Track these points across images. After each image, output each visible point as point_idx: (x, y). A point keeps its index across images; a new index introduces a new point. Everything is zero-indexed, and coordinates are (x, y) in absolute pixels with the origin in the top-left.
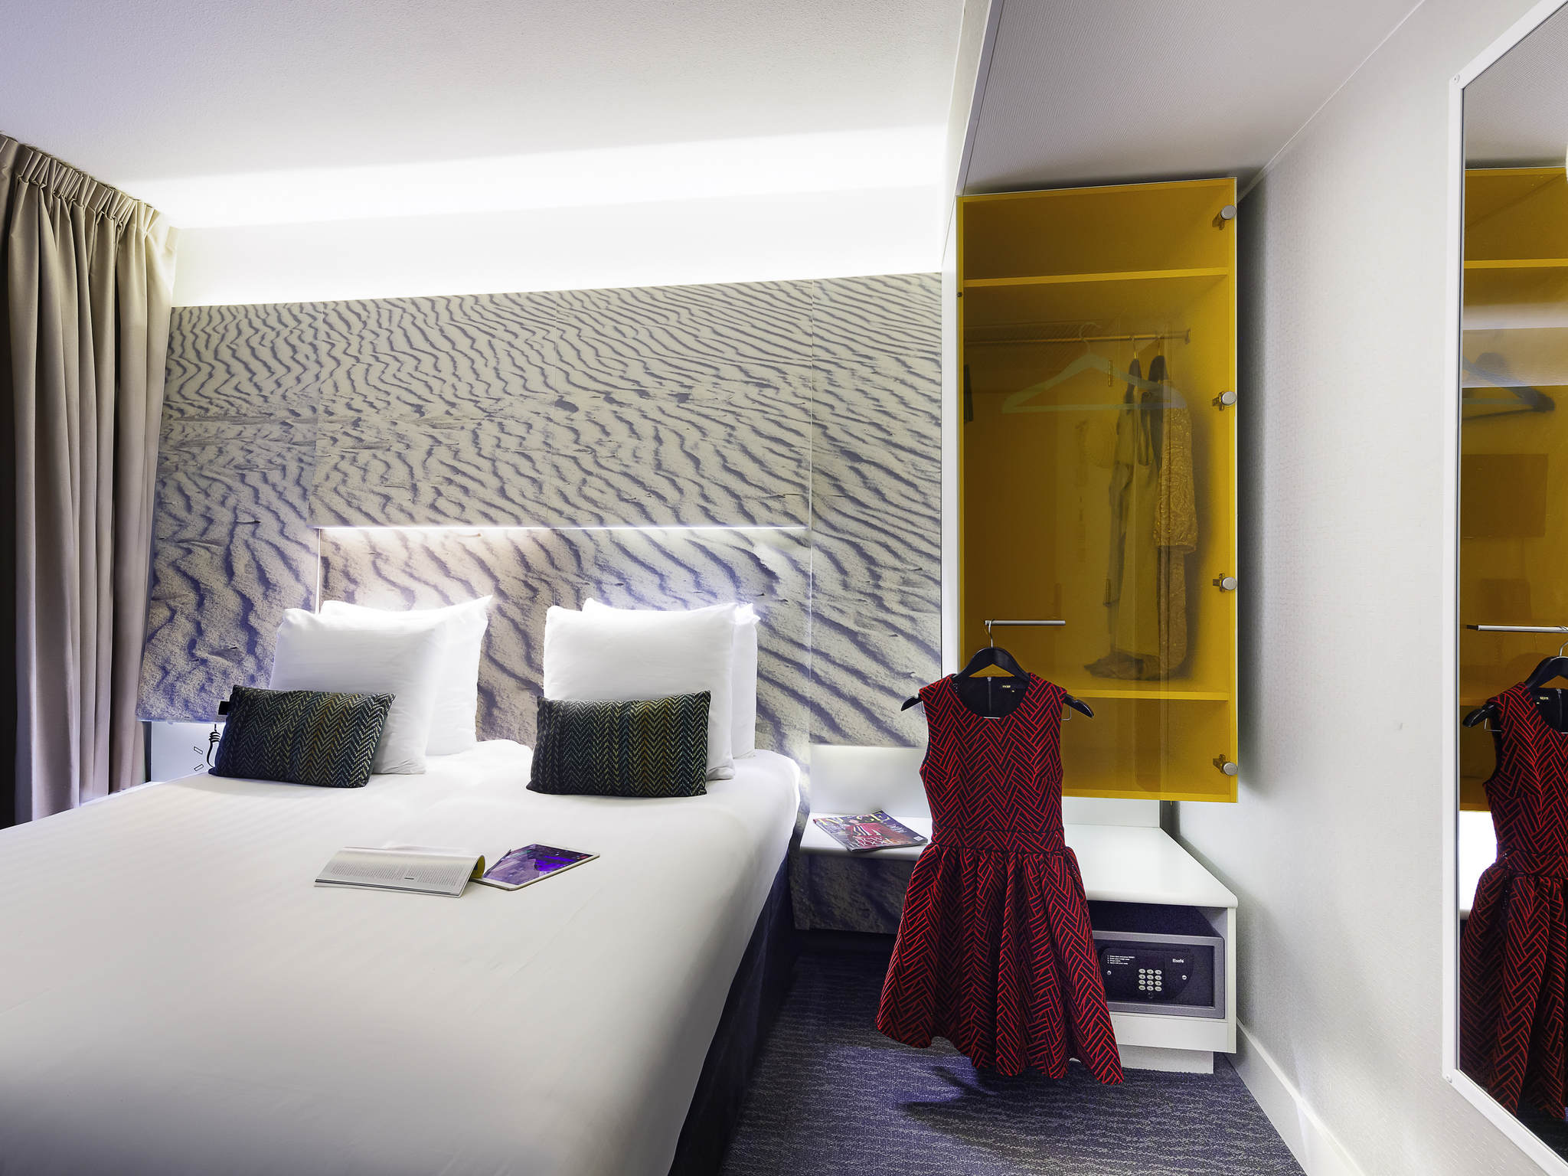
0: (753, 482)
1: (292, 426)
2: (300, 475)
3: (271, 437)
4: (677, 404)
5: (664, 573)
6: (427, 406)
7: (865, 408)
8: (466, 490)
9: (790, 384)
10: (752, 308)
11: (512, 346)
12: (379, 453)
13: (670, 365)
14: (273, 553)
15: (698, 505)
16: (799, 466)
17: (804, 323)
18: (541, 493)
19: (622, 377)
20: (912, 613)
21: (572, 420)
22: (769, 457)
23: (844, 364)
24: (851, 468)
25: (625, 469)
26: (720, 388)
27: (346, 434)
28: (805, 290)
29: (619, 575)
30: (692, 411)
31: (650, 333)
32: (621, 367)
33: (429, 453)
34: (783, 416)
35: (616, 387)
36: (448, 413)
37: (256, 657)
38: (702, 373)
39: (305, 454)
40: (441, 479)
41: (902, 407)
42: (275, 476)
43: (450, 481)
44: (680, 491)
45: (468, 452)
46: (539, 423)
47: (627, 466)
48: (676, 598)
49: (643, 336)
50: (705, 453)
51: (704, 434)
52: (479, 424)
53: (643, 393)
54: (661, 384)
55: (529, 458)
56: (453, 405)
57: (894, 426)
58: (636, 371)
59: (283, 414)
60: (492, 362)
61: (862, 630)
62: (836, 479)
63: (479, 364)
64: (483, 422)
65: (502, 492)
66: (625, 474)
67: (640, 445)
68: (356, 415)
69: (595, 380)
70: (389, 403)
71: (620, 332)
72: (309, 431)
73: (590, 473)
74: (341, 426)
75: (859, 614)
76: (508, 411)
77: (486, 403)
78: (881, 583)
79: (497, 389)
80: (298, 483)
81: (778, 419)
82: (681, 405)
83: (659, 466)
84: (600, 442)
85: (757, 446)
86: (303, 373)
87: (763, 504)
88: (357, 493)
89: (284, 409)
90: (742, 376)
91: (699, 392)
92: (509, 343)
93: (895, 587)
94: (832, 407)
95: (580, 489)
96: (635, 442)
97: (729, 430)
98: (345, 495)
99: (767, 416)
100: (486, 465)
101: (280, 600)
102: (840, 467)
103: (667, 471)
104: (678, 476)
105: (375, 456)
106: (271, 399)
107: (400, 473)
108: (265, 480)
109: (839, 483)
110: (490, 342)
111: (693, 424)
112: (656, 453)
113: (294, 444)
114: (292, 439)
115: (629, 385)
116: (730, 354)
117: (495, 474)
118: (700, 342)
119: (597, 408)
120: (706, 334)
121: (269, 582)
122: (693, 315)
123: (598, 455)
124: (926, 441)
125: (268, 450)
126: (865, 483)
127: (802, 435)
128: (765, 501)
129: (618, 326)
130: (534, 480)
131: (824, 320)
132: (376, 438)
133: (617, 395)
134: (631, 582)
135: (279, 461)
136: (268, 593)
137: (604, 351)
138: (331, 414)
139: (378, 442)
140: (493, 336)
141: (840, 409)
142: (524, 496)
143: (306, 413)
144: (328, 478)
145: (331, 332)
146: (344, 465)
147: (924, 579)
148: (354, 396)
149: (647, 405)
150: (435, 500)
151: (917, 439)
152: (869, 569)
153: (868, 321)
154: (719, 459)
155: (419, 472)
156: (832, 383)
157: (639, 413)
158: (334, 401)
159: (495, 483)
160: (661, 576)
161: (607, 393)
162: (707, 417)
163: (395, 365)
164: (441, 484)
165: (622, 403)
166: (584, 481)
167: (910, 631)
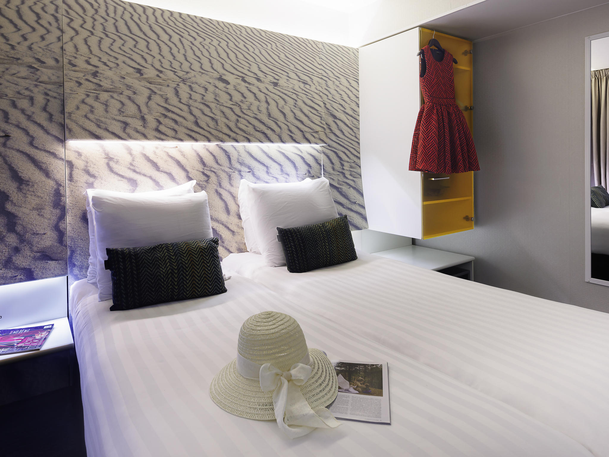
0: (307, 125)
1: (38, 70)
2: (46, 105)
3: (19, 75)
4: (273, 87)
5: (268, 166)
6: (144, 71)
7: (337, 97)
8: (176, 122)
9: (314, 84)
10: (299, 48)
11: (193, 44)
12: (115, 95)
13: (269, 68)
14: (25, 158)
15: (288, 134)
16: (321, 119)
17: (317, 59)
18: (217, 125)
19: (249, 70)
20: (354, 179)
21: (227, 89)
22: (310, 115)
23: (331, 79)
24: (334, 121)
25: (255, 116)
26: (290, 82)
27: (87, 80)
28: (318, 45)
29: (249, 167)
30: (280, 91)
31: (260, 51)
32: (248, 65)
33: (149, 98)
34: (313, 97)
35: (246, 75)
36: (158, 76)
37: (17, 234)
38: (282, 74)
39: (50, 90)
40: (158, 114)
41: (348, 99)
42: (24, 104)
43: (166, 116)
44: (280, 127)
45: (174, 100)
46: (211, 88)
47: (256, 114)
48: (273, 177)
49: (257, 52)
50: (287, 110)
51: (286, 102)
52: (178, 85)
53: (259, 80)
54: (266, 76)
55: (208, 106)
56: (161, 72)
57: (346, 106)
58: (255, 69)
59: (29, 60)
60: (182, 51)
61: (340, 186)
62: (329, 126)
63: (175, 50)
64: (180, 84)
65: (197, 123)
66: (256, 118)
67: (260, 105)
68: (94, 69)
69: (236, 70)
70: (118, 65)
71: (247, 48)
72: (53, 75)
73: (240, 117)
74: (83, 75)
75: (338, 180)
76: (194, 79)
77: (181, 74)
78: (344, 168)
79: (186, 66)
80: (45, 109)
81: (312, 98)
82: (275, 88)
83: (269, 115)
84: (242, 101)
85: (306, 109)
86: (46, 34)
87: (312, 135)
88: (103, 119)
89: (31, 57)
90: (297, 78)
91: (282, 82)
92: (191, 42)
93: (348, 169)
94: (327, 96)
95: (236, 124)
96: (258, 103)
97: (294, 101)
98: (94, 120)
99: (308, 97)
100: (185, 108)
101: (33, 192)
102: (330, 120)
103: (273, 118)
104: (278, 121)
105: (112, 97)
106: (18, 47)
107: (131, 109)
108: (14, 105)
109: (330, 127)
110: (180, 39)
111: (281, 97)
112: (268, 109)
113: (40, 82)
114: (38, 79)
115: (252, 75)
116: (292, 67)
117: (191, 113)
118: (280, 59)
119: (239, 84)
120: (282, 56)
121: (22, 179)
122: (277, 46)
123: (242, 108)
124: (355, 113)
125: (16, 84)
126: (338, 128)
127: (320, 107)
128: (312, 134)
129: (246, 45)
130: (213, 119)
131: (324, 59)
132: (111, 85)
133: (247, 79)
134: (254, 171)
135: (27, 93)
136: (21, 187)
137: (240, 56)
138: (75, 66)
139: (113, 88)
140: (182, 37)
141: (330, 97)
142: (209, 126)
143: (51, 62)
144: (78, 108)
145: (70, 11)
146: (90, 101)
147: (356, 166)
148: (91, 56)
149: (261, 86)
150: (158, 126)
151: (353, 111)
152: (341, 163)
153: (338, 63)
154: (292, 114)
155: (144, 109)
156: (327, 86)
157: (258, 89)
158: (76, 58)
159: (191, 118)
160: (267, 167)
161: (243, 78)
162: (286, 94)
163: (119, 42)
164: (160, 117)
165: (250, 83)
166: (238, 121)
167: (354, 186)
